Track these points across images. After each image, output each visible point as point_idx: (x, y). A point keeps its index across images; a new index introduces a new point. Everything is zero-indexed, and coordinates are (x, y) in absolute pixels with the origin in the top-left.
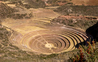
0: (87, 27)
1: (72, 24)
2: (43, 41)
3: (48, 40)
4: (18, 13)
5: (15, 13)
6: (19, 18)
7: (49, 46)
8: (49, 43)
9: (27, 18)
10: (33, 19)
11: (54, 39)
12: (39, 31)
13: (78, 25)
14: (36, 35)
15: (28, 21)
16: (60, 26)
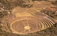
7: (27, 28)
9: (28, 7)
14: (24, 19)
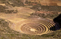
0: (54, 18)
1: (44, 16)
2: (28, 27)
3: (31, 26)
4: (8, 9)
5: (6, 9)
6: (9, 13)
7: (33, 30)
8: (32, 28)
9: (14, 13)
10: (18, 14)
11: (34, 26)
12: (24, 21)
13: (48, 17)
14: (23, 24)
15: (15, 15)
16: (37, 18)
